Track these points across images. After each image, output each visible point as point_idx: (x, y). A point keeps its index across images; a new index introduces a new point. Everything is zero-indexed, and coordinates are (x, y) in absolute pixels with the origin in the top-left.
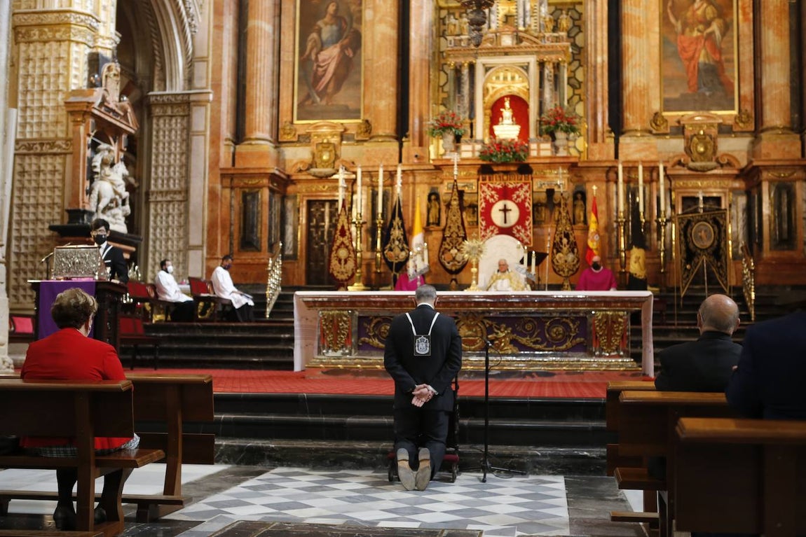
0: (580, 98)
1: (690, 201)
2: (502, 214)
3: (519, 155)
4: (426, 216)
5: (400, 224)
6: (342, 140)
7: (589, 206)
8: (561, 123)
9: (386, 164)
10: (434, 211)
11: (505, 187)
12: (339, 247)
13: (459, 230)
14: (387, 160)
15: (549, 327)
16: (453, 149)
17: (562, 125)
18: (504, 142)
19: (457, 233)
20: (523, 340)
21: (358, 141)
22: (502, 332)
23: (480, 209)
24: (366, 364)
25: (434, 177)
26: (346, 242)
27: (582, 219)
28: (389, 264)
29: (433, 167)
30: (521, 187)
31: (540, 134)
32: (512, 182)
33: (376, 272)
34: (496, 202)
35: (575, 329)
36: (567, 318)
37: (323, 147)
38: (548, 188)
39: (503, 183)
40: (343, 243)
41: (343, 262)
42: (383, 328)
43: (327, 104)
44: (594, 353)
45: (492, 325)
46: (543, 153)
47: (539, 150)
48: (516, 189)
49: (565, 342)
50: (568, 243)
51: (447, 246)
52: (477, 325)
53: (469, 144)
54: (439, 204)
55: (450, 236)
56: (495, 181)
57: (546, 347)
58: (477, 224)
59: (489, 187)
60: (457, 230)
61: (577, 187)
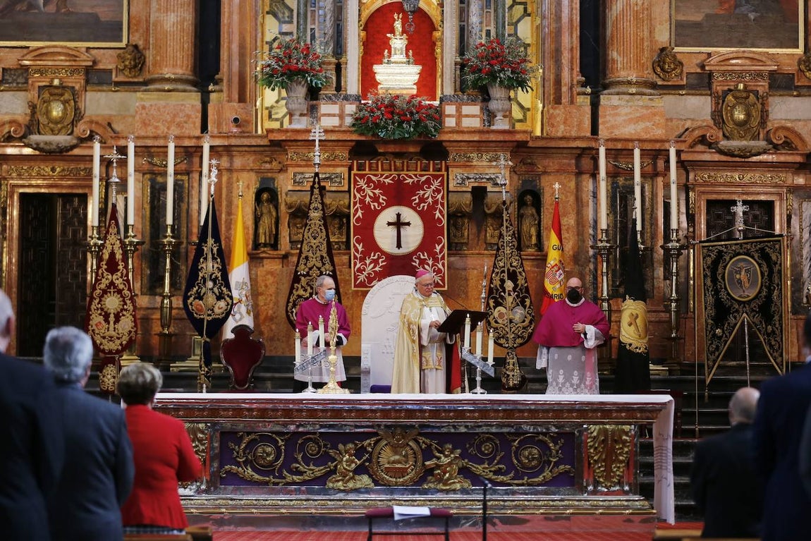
0: (525, 9)
1: (720, 209)
2: (392, 231)
3: (426, 127)
4: (251, 232)
5: (215, 250)
6: (87, 82)
7: (547, 219)
8: (500, 71)
9: (177, 132)
10: (266, 222)
11: (399, 183)
12: (105, 292)
13: (324, 264)
14: (179, 125)
15: (517, 448)
16: (305, 112)
17: (502, 75)
18: (398, 102)
19: (319, 269)
20: (479, 469)
21: (118, 84)
22: (446, 456)
23: (353, 221)
24: (234, 507)
25: (268, 159)
26: (119, 282)
27: (534, 240)
28: (197, 324)
29: (265, 142)
30: (428, 182)
31: (462, 87)
32: (410, 173)
33: (161, 335)
34: (383, 209)
35: (557, 452)
36: (544, 434)
37: (51, 94)
38: (476, 185)
39: (394, 174)
40: (112, 283)
41: (112, 319)
42: (260, 450)
43: (58, 10)
44: (586, 487)
45: (431, 445)
46: (467, 123)
47: (459, 116)
48: (418, 186)
49: (542, 471)
50: (514, 289)
51: (301, 292)
52: (408, 445)
53: (336, 103)
54: (277, 208)
55: (308, 274)
56: (380, 172)
57: (513, 479)
58: (348, 248)
59: (369, 181)
60: (319, 265)
61: (524, 182)
